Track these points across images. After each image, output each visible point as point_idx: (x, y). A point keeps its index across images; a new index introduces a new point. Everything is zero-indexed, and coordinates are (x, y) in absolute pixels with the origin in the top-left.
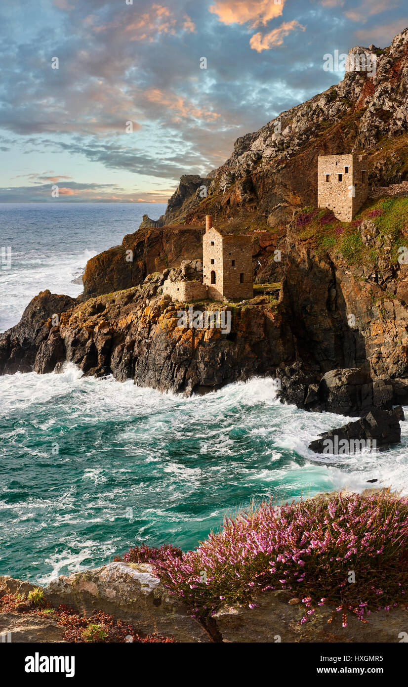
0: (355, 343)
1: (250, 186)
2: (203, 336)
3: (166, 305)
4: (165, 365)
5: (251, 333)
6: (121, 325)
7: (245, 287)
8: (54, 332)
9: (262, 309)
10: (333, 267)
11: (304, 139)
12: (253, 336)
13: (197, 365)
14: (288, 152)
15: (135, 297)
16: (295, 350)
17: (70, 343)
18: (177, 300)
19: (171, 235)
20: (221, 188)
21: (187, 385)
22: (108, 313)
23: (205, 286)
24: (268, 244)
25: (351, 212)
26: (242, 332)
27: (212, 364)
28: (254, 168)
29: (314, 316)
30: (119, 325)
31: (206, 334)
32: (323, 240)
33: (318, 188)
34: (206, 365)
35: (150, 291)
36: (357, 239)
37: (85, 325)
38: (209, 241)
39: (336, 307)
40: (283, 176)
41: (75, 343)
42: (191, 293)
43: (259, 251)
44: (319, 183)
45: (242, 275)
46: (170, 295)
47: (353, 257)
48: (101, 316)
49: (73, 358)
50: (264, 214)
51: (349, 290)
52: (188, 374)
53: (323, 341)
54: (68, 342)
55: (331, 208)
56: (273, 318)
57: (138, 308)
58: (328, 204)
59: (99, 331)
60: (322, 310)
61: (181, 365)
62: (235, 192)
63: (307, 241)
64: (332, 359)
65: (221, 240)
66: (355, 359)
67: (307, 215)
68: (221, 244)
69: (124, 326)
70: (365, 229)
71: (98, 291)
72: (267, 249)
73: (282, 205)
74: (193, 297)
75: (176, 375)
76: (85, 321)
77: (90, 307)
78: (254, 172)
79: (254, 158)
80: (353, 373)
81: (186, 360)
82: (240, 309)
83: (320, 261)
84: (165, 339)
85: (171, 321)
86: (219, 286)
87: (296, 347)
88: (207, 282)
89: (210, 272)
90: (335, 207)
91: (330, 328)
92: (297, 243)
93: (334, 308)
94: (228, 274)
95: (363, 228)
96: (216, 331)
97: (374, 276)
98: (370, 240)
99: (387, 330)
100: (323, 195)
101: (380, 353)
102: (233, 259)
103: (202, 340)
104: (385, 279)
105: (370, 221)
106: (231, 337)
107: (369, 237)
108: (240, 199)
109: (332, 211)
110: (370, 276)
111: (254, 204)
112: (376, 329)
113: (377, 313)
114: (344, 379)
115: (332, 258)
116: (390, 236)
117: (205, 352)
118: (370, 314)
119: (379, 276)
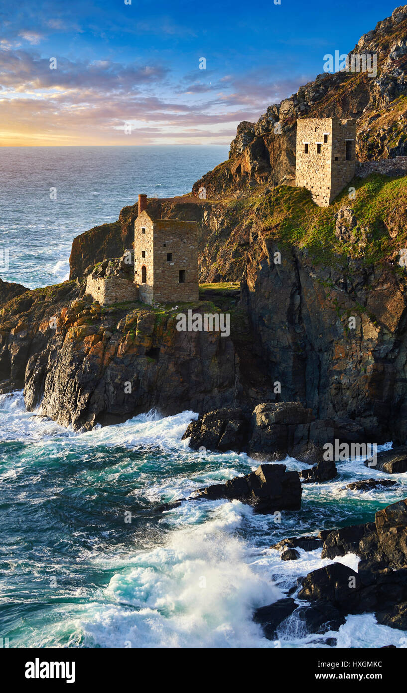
0: (319, 366)
1: (261, 151)
2: (117, 350)
3: (81, 307)
4: (69, 385)
5: (179, 349)
6: (42, 329)
7: (186, 288)
10: (297, 267)
11: (321, 91)
12: (181, 353)
13: (105, 387)
14: (299, 108)
16: (235, 373)
18: (98, 302)
21: (91, 413)
23: (136, 285)
25: (329, 195)
26: (166, 348)
29: (272, 329)
30: (40, 329)
31: (120, 347)
32: (289, 230)
33: (297, 161)
36: (331, 230)
37: (0, 326)
38: (140, 227)
39: (300, 318)
42: (114, 294)
44: (297, 155)
45: (182, 273)
46: (92, 295)
48: (23, 316)
51: (313, 298)
52: (94, 397)
53: (280, 362)
55: (309, 188)
58: (305, 182)
59: (15, 335)
60: (282, 322)
61: (86, 385)
63: (271, 231)
64: (290, 386)
65: (152, 228)
66: (318, 388)
67: (279, 195)
68: (152, 232)
69: (45, 330)
70: (341, 217)
74: (116, 299)
75: (80, 398)
77: (17, 303)
80: (286, 409)
84: (72, 351)
85: (82, 329)
86: (149, 288)
87: (238, 369)
88: (138, 279)
89: (141, 267)
90: (312, 187)
91: (290, 346)
92: (259, 233)
93: (297, 321)
94: (161, 271)
95: (339, 217)
96: (132, 344)
97: (342, 281)
98: (345, 233)
99: (350, 353)
100: (302, 170)
101: (339, 383)
102: (168, 252)
103: (114, 355)
104: (354, 285)
105: (349, 208)
106: (153, 353)
107: (343, 229)
108: (250, 167)
109: (309, 192)
110: (338, 280)
111: (264, 174)
112: (338, 350)
113: (342, 330)
114: (272, 416)
115: (296, 254)
116: (367, 229)
117: (116, 371)
118: (334, 331)
119: (348, 281)
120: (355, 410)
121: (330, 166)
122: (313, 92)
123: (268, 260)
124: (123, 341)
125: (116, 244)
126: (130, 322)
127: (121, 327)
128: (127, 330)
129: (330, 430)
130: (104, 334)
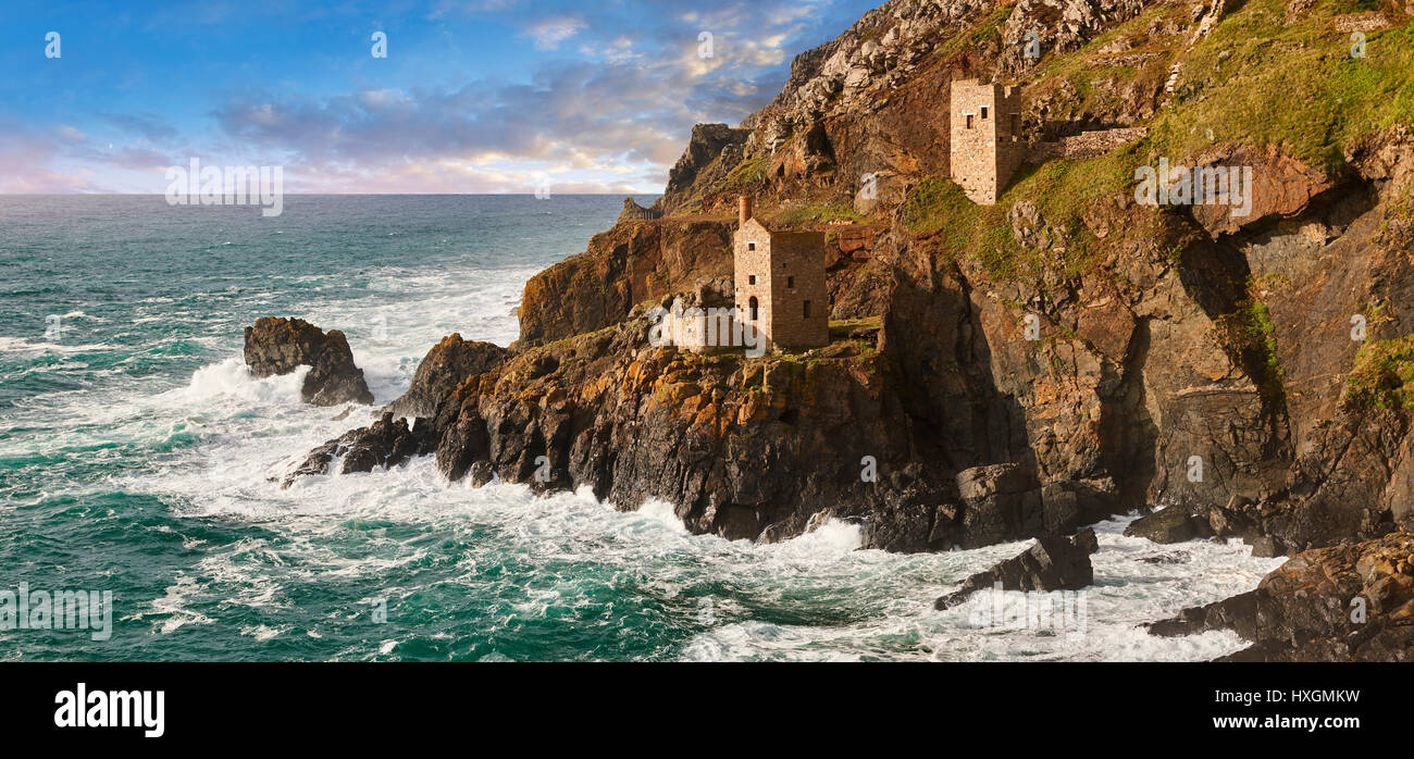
0: (1008, 418)
1: (819, 141)
2: (737, 414)
3: (667, 359)
4: (667, 468)
5: (826, 409)
6: (587, 395)
7: (813, 326)
8: (467, 409)
9: (845, 366)
10: (965, 286)
11: (922, 50)
12: (829, 415)
13: (725, 468)
14: (892, 76)
15: (612, 345)
16: (909, 440)
17: (496, 428)
18: (688, 350)
19: (675, 233)
20: (767, 146)
21: (708, 504)
22: (562, 373)
24: (855, 247)
25: (994, 188)
26: (809, 408)
27: (753, 465)
28: (829, 108)
30: (584, 396)
31: (742, 411)
33: (951, 141)
34: (741, 468)
35: (638, 334)
36: (1007, 235)
37: (522, 395)
38: (745, 242)
39: (973, 356)
40: (883, 120)
41: (506, 427)
43: (840, 259)
44: (954, 132)
45: (806, 303)
47: (999, 265)
48: (550, 379)
49: (501, 454)
50: (848, 192)
51: (996, 325)
52: (709, 483)
53: (951, 418)
54: (494, 425)
56: (867, 382)
57: (617, 364)
59: (548, 406)
60: (949, 363)
61: (696, 466)
62: (792, 152)
63: (930, 240)
64: (969, 449)
65: (768, 241)
66: (1009, 448)
67: (930, 190)
68: (768, 248)
69: (592, 397)
70: (1019, 216)
71: (546, 335)
72: (854, 255)
73: (881, 173)
75: (687, 485)
76: (522, 389)
77: (532, 363)
78: (829, 115)
79: (828, 90)
80: (1005, 473)
81: (705, 458)
82: (805, 365)
83: (942, 275)
84: (667, 420)
85: (677, 388)
86: (764, 326)
87: (911, 435)
89: (747, 299)
90: (966, 180)
91: (964, 393)
92: (911, 243)
93: (970, 359)
94: (781, 303)
95: (1016, 215)
96: (760, 406)
97: (1038, 299)
98: (1029, 236)
99: (1063, 394)
101: (1052, 436)
102: (789, 275)
103: (734, 422)
104: (1056, 303)
105: (1027, 203)
106: (788, 417)
107: (1026, 231)
108: (803, 165)
109: (960, 186)
110: (1031, 299)
111: (828, 174)
112: (1043, 393)
113: (1046, 365)
114: (990, 483)
115: (962, 268)
116: (1063, 228)
117: (739, 444)
118: (1034, 366)
119: (1046, 299)
120: (1080, 470)
121: (995, 150)
123: (929, 280)
124: (746, 402)
125: (592, 285)
126: (751, 374)
127: (736, 383)
128: (748, 386)
129: (1070, 495)
130: (714, 393)
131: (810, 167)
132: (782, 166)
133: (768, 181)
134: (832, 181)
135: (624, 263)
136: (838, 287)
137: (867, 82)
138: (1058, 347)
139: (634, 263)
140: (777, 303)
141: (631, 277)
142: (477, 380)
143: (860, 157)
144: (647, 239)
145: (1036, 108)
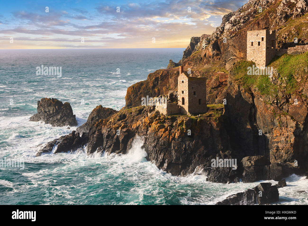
0: (265, 140)
1: (216, 46)
2: (175, 135)
3: (156, 116)
4: (153, 151)
5: (203, 134)
6: (134, 127)
7: (201, 107)
8: (98, 130)
9: (209, 120)
10: (253, 96)
11: (246, 19)
13: (171, 151)
14: (237, 27)
15: (143, 111)
16: (228, 144)
17: (105, 136)
18: (163, 114)
19: (173, 74)
20: (202, 47)
21: (165, 163)
22: (127, 120)
23: (179, 106)
24: (224, 81)
27: (179, 151)
28: (220, 36)
29: (242, 124)
30: (132, 127)
31: (176, 134)
32: (248, 80)
33: (247, 50)
34: (176, 151)
36: (267, 79)
37: (114, 126)
38: (181, 80)
40: (233, 41)
41: (108, 136)
42: (170, 110)
43: (219, 84)
44: (248, 47)
45: (200, 100)
46: (159, 111)
47: (264, 90)
48: (123, 121)
49: (106, 145)
50: (224, 63)
51: (262, 109)
52: (166, 156)
53: (246, 139)
54: (105, 135)
55: (254, 61)
56: (216, 125)
57: (143, 117)
58: (252, 58)
61: (162, 151)
62: (208, 49)
63: (239, 80)
65: (187, 80)
67: (240, 65)
68: (187, 82)
69: (135, 128)
71: (133, 105)
72: (223, 83)
73: (233, 57)
74: (171, 112)
76: (114, 124)
77: (119, 116)
78: (220, 38)
79: (221, 30)
80: (258, 159)
81: (165, 148)
82: (197, 120)
83: (245, 92)
84: (154, 136)
85: (157, 126)
86: (186, 107)
87: (229, 142)
88: (180, 103)
89: (181, 98)
90: (256, 61)
92: (233, 81)
93: (253, 120)
94: (191, 100)
96: (182, 132)
97: (276, 101)
98: (275, 80)
99: (282, 133)
100: (250, 54)
101: (278, 147)
102: (194, 91)
103: (174, 137)
104: (282, 103)
105: (275, 69)
108: (211, 54)
109: (254, 63)
110: (273, 101)
111: (219, 57)
112: (276, 132)
113: (277, 123)
114: (252, 162)
115: (252, 90)
116: (286, 78)
117: (175, 144)
118: (273, 124)
119: (279, 102)
120: (287, 159)
121: (265, 51)
122: (243, 20)
123: (238, 93)
124: (178, 131)
125: (148, 90)
126: (180, 122)
127: (176, 125)
128: (179, 126)
129: (280, 168)
130: (168, 128)
131: (213, 54)
132: (206, 54)
133: (201, 58)
134: (220, 59)
135: (158, 83)
136: (218, 93)
137: (231, 28)
138: (282, 118)
139: (161, 83)
140: (190, 100)
141: (159, 87)
142: (102, 121)
143: (227, 52)
144: (165, 76)
145: (283, 37)
